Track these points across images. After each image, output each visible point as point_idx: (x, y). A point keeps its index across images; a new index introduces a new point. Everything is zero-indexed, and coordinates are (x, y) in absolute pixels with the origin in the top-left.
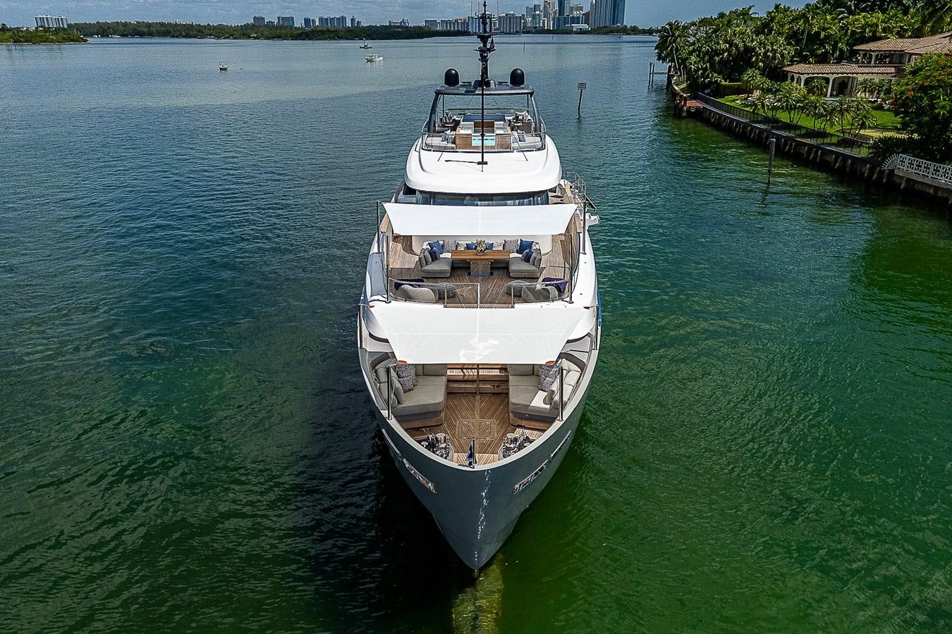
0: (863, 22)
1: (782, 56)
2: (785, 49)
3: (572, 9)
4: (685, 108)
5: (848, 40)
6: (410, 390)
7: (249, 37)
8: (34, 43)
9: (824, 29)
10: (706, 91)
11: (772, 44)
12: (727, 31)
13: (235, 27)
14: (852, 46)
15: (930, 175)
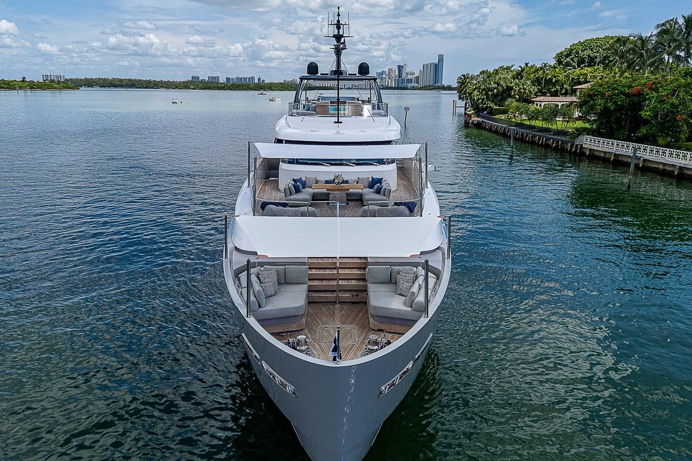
0: (579, 73)
1: (530, 92)
2: (532, 88)
3: (407, 74)
4: (470, 121)
5: (570, 83)
6: (271, 296)
7: (189, 88)
8: (43, 90)
9: (555, 77)
10: (484, 113)
11: (523, 85)
12: (495, 77)
13: (179, 82)
14: (572, 87)
15: (601, 145)
